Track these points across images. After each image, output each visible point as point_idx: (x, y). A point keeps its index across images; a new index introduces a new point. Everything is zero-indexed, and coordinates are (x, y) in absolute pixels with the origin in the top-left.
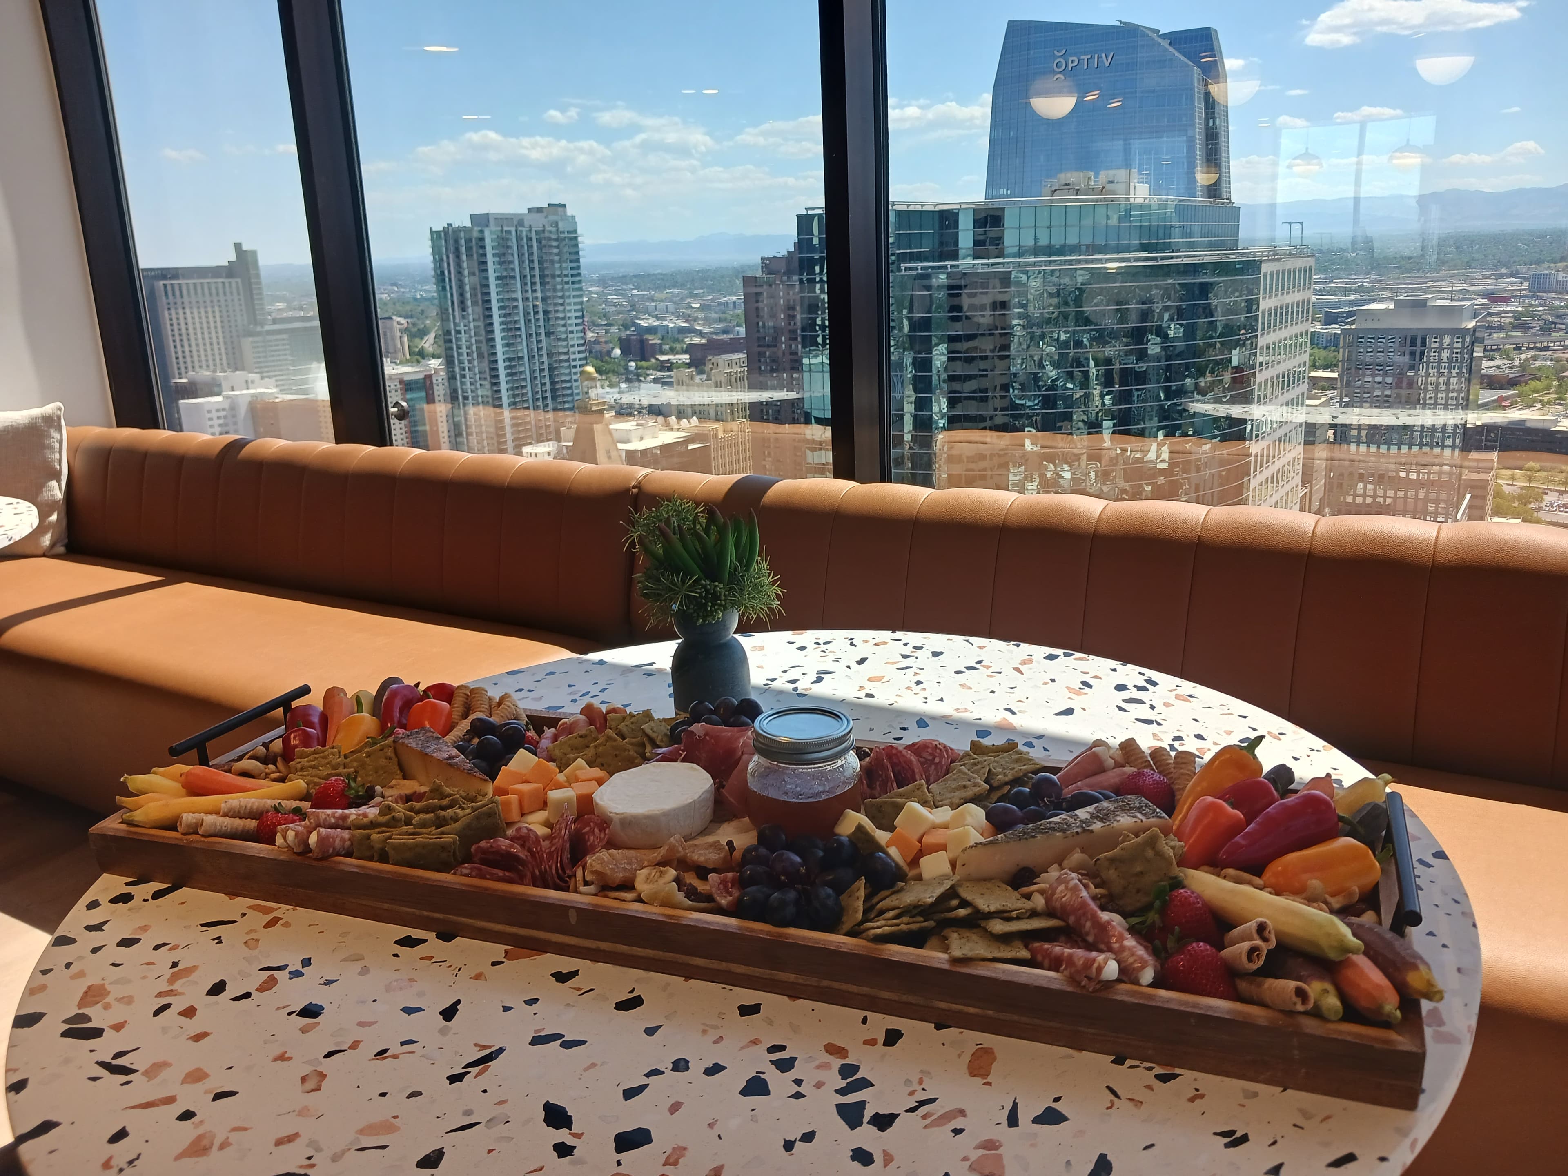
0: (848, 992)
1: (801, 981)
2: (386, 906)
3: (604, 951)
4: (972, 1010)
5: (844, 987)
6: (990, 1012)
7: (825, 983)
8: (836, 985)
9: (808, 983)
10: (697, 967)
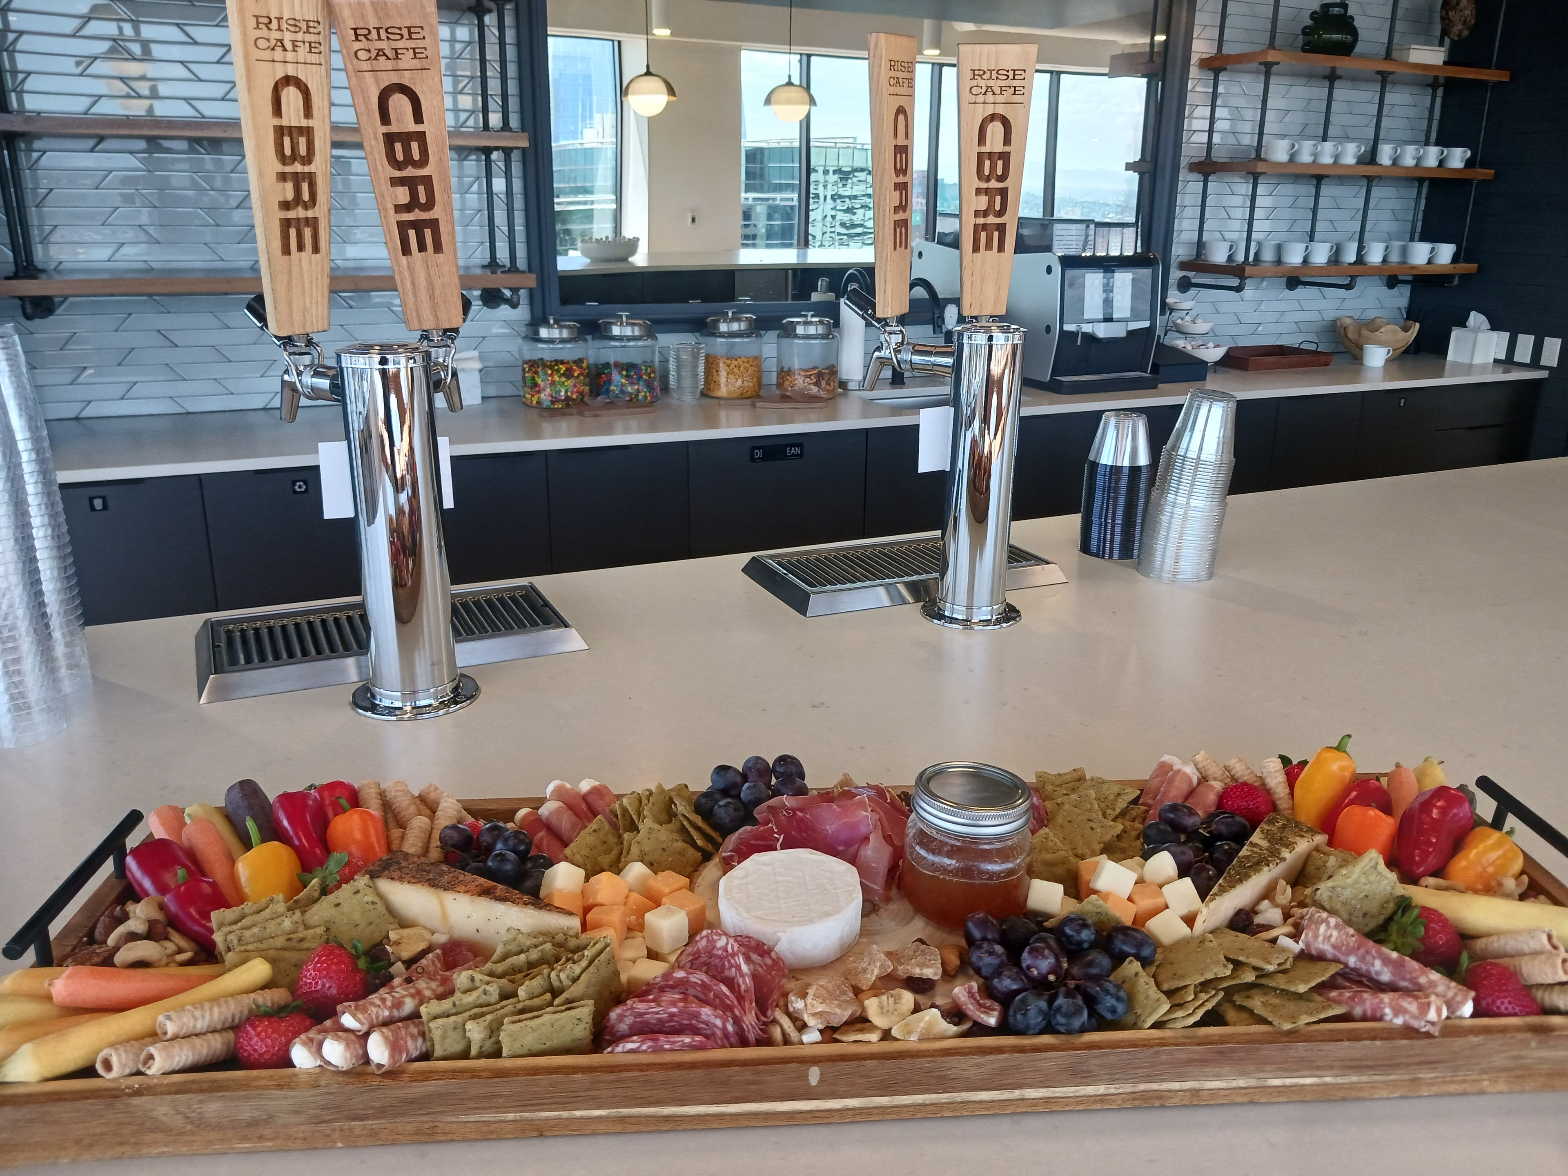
0: (1170, 1091)
1: (1112, 1091)
2: (511, 1116)
3: (854, 1109)
4: (1308, 1081)
5: (1165, 1086)
6: (1328, 1079)
7: (1142, 1087)
8: (1155, 1086)
9: (1121, 1091)
10: (981, 1102)
